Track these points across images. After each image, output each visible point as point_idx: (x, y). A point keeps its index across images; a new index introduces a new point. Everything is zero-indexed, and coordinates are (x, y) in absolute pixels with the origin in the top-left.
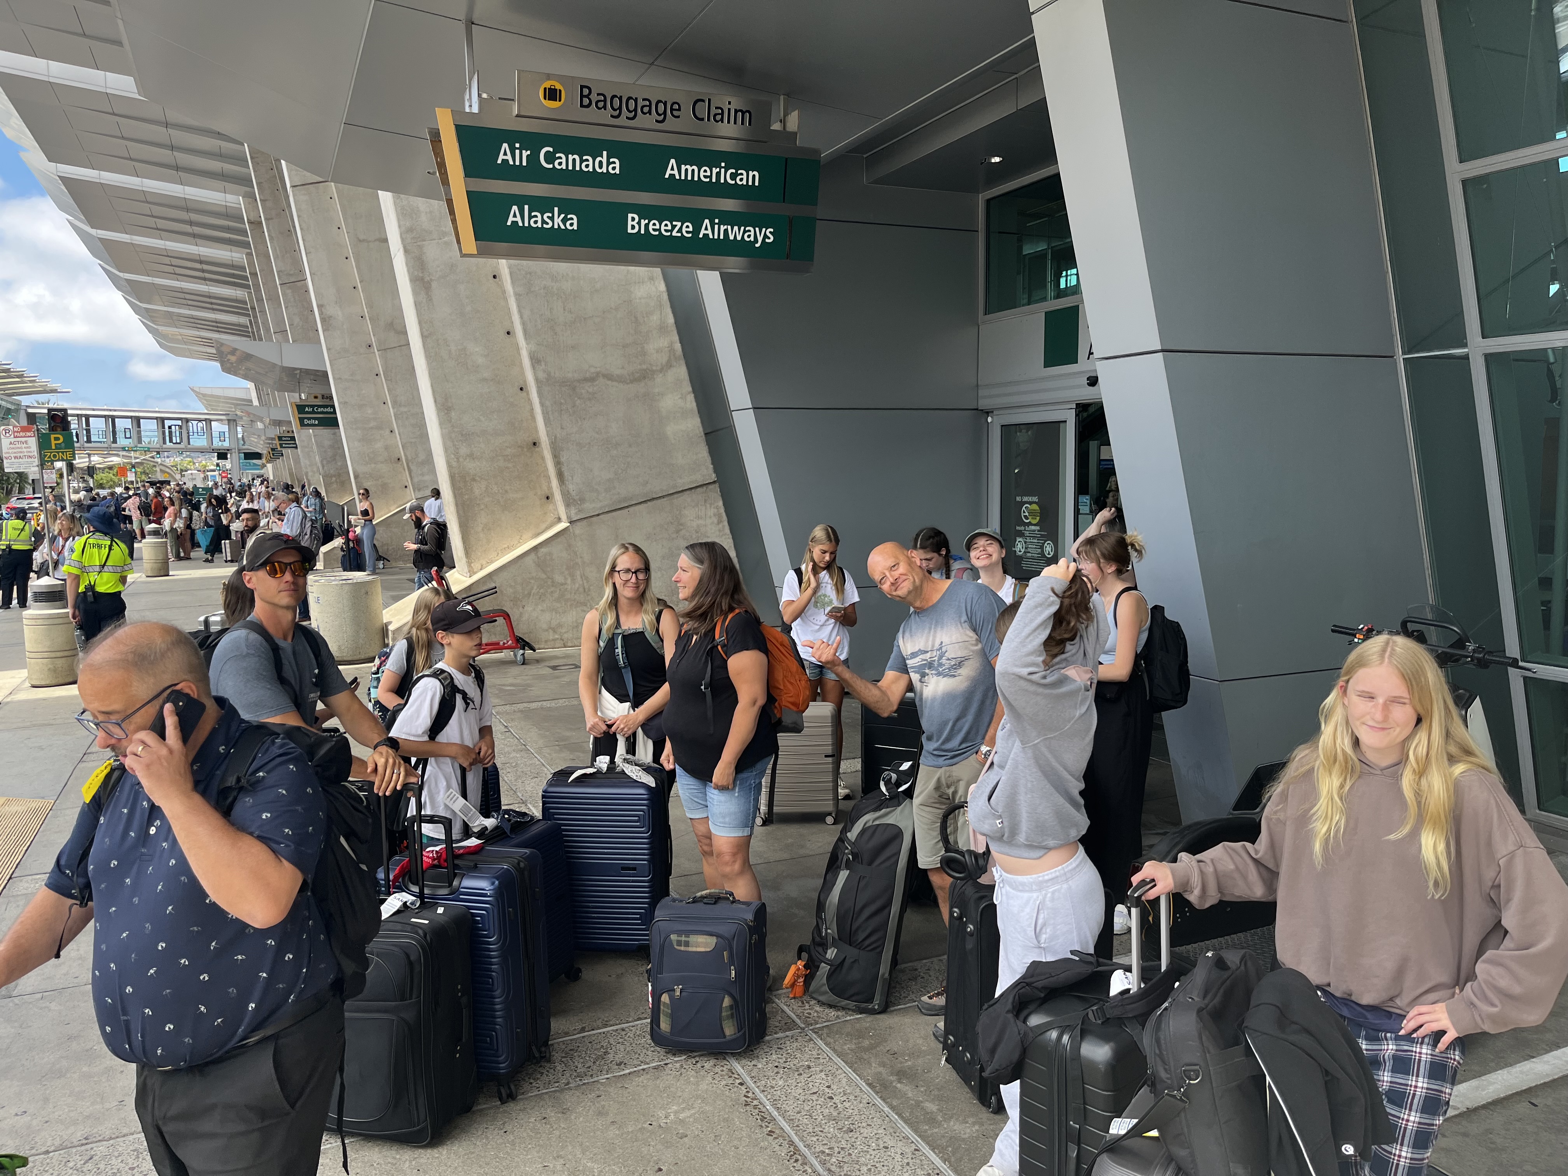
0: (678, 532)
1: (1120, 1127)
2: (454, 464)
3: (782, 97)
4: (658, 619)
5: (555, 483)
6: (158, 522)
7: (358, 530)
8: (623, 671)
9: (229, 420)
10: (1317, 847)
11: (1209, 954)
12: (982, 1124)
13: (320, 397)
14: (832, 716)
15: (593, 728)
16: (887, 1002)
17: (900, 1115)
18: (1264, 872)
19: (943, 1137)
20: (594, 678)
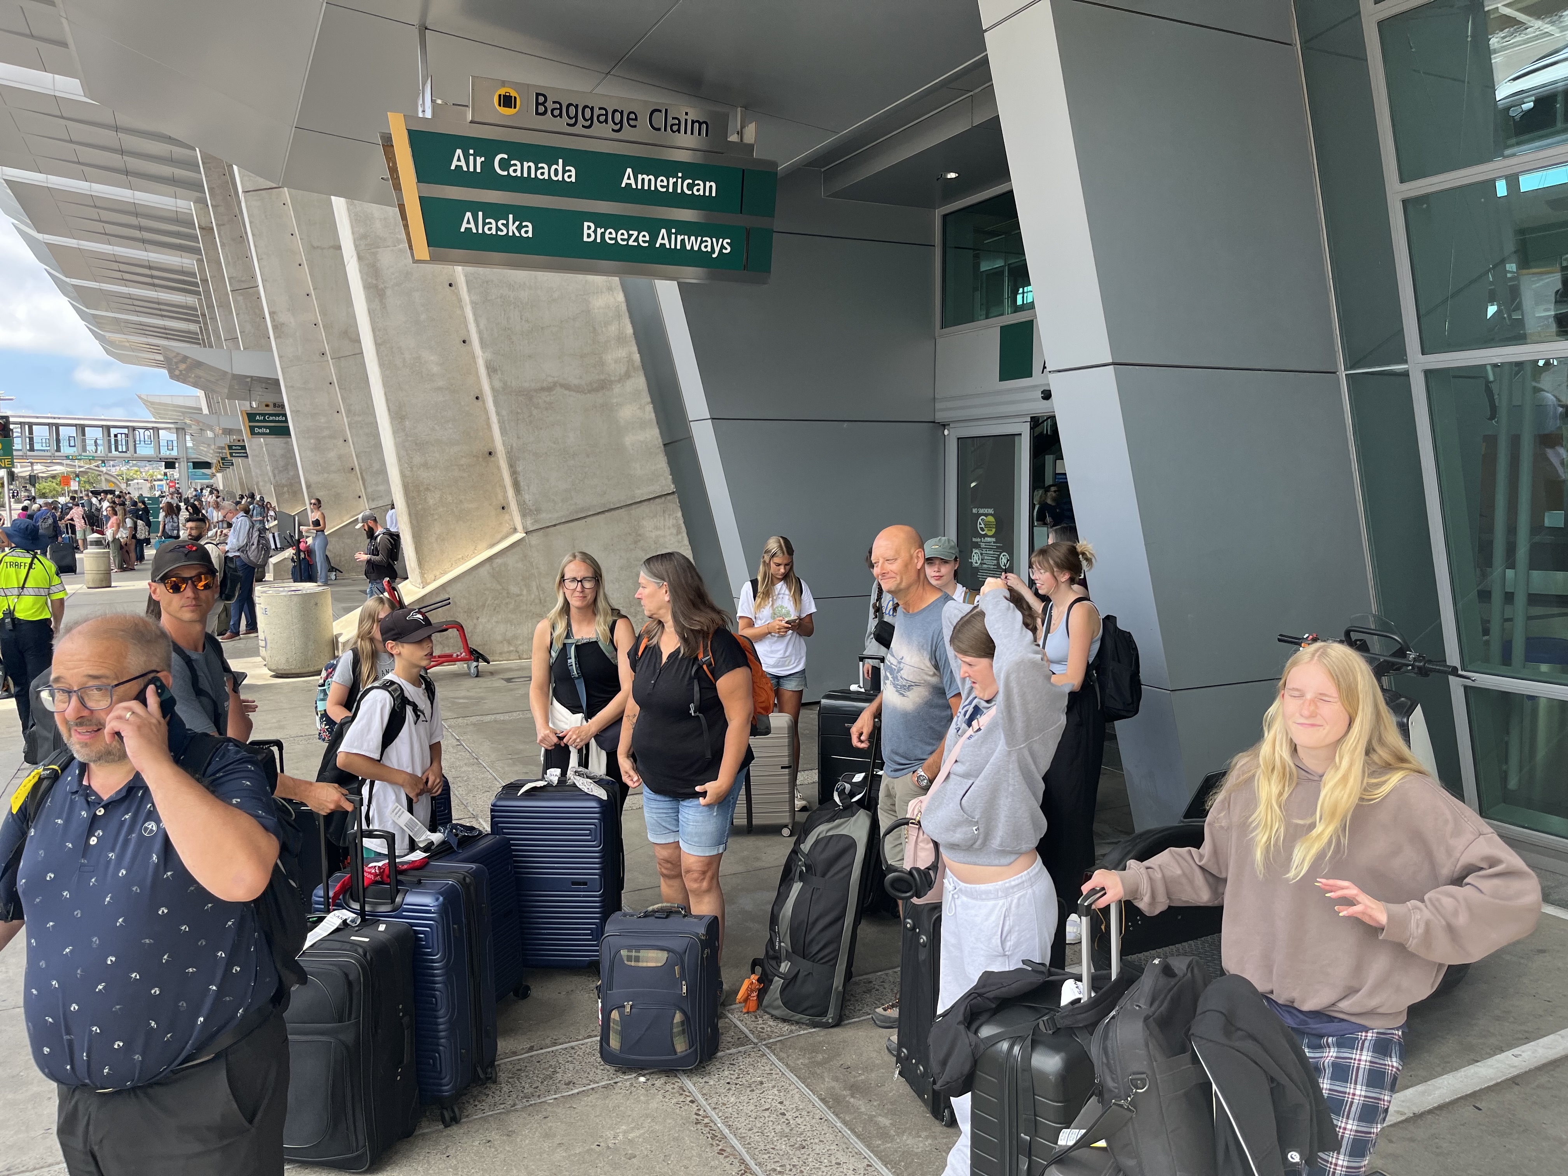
0: (636, 542)
1: (1068, 1137)
2: (408, 473)
3: (739, 109)
4: (612, 630)
5: (510, 492)
6: (102, 533)
7: (310, 541)
8: (576, 681)
9: (177, 429)
10: (1259, 855)
11: (1156, 961)
12: (935, 1138)
13: (271, 405)
14: (789, 727)
15: (544, 740)
16: (841, 1016)
17: (853, 1131)
18: (1211, 879)
19: (896, 1151)
20: (546, 689)
